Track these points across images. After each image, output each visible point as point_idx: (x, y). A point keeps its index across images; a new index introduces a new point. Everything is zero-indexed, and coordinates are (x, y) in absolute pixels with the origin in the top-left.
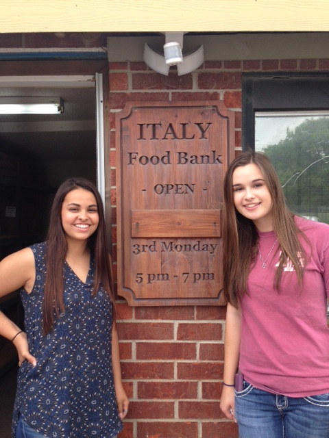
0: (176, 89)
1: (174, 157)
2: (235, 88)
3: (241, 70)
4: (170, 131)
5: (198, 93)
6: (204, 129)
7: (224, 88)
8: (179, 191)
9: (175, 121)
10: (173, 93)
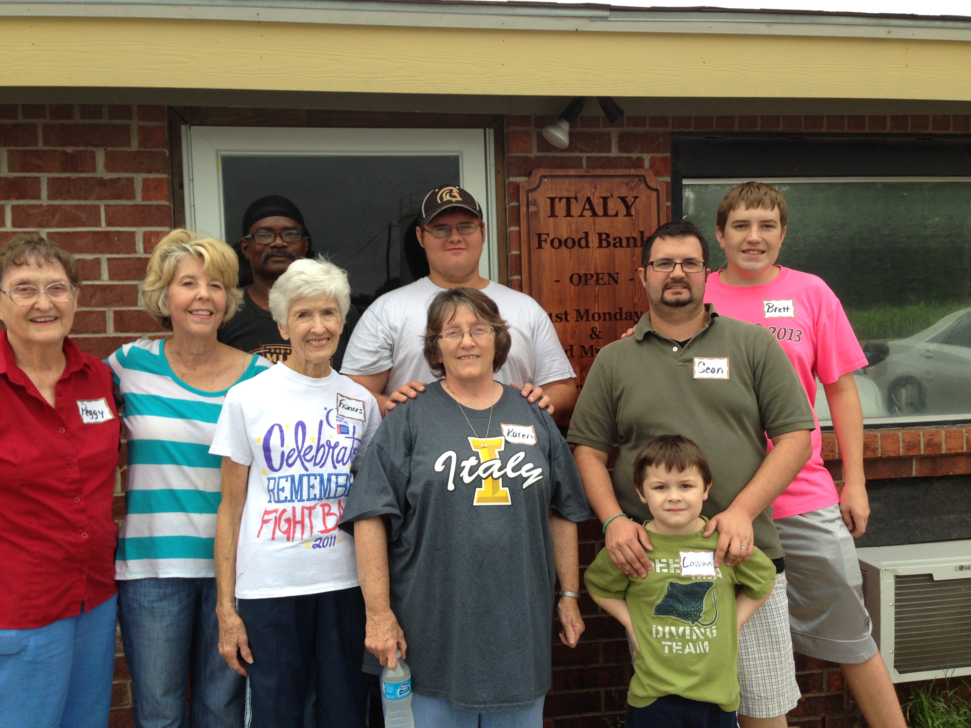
0: (591, 152)
1: (594, 240)
2: (663, 152)
3: (669, 129)
4: (587, 207)
5: (618, 157)
6: (630, 205)
7: (649, 152)
8: (601, 282)
9: (594, 194)
10: (588, 158)
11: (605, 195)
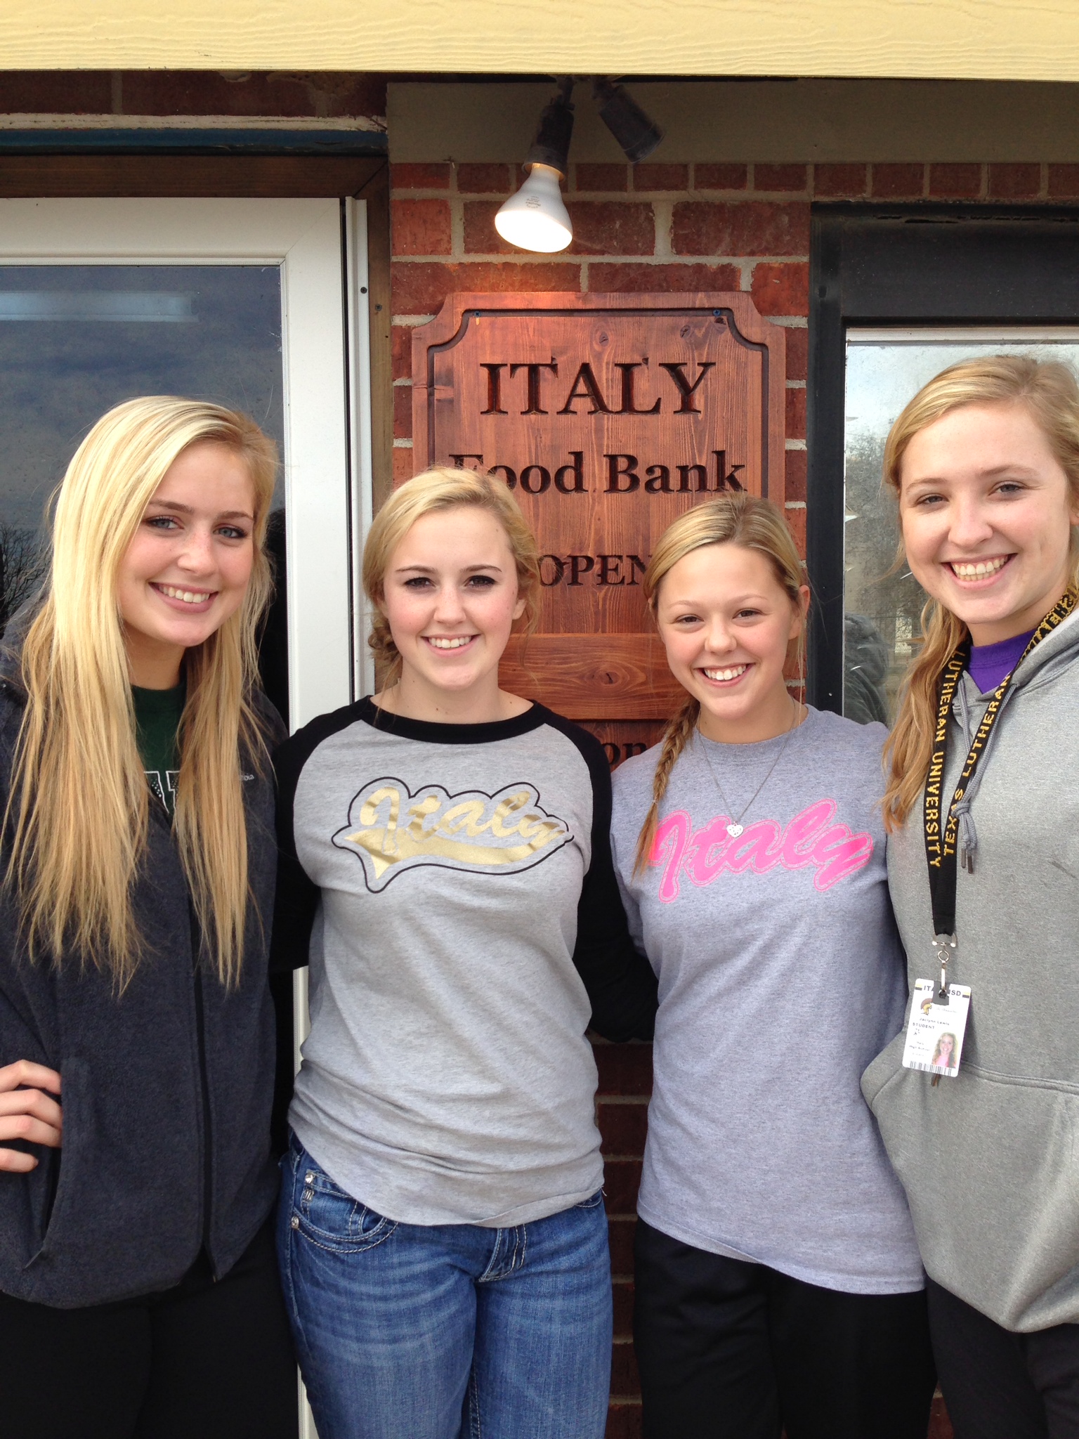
0: (602, 253)
1: (596, 472)
2: (788, 253)
3: (807, 195)
4: (582, 388)
5: (671, 265)
6: (691, 384)
7: (752, 253)
8: (612, 577)
9: (598, 356)
10: (592, 266)
11: (628, 361)
